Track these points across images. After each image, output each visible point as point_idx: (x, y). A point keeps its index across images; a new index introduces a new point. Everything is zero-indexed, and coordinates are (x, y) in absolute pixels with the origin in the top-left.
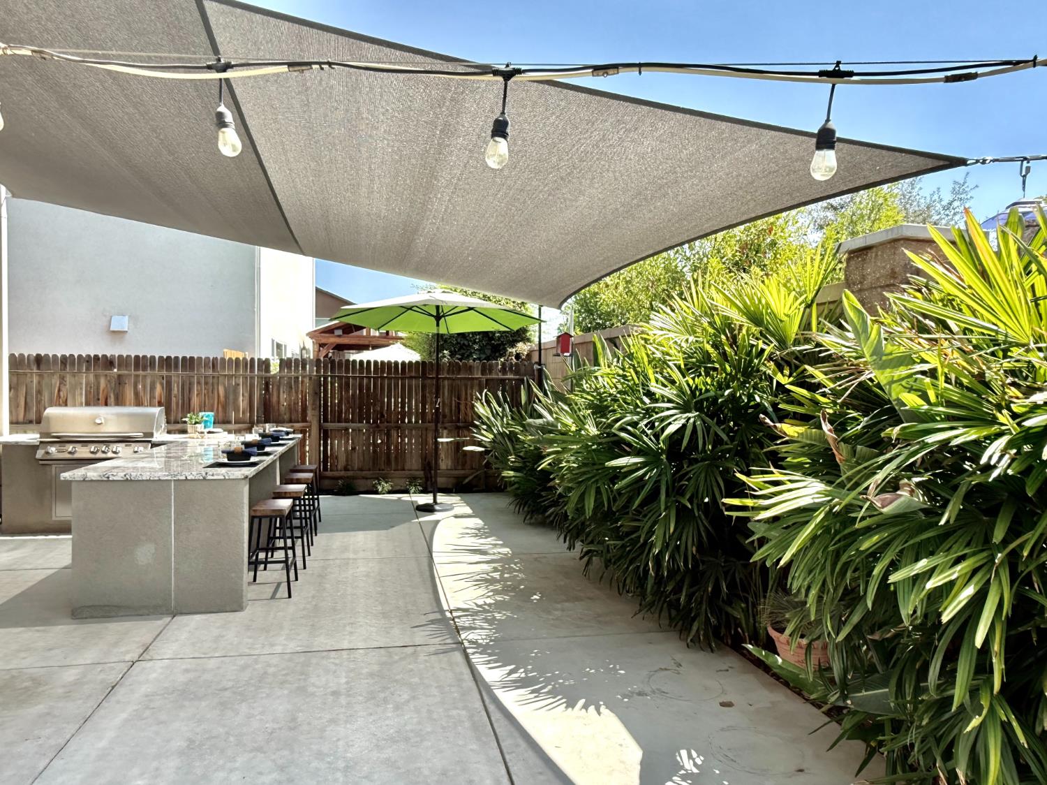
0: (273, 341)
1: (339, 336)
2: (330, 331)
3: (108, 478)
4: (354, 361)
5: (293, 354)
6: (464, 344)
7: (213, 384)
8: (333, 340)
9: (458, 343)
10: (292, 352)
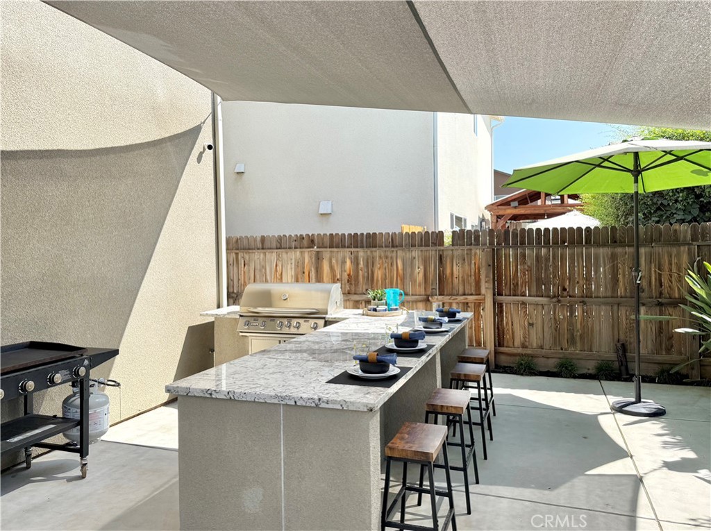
0: (452, 216)
1: (515, 207)
2: (506, 203)
3: (211, 394)
4: (531, 230)
5: (472, 226)
6: (662, 204)
7: (392, 258)
8: (510, 211)
9: (654, 204)
10: (471, 224)
